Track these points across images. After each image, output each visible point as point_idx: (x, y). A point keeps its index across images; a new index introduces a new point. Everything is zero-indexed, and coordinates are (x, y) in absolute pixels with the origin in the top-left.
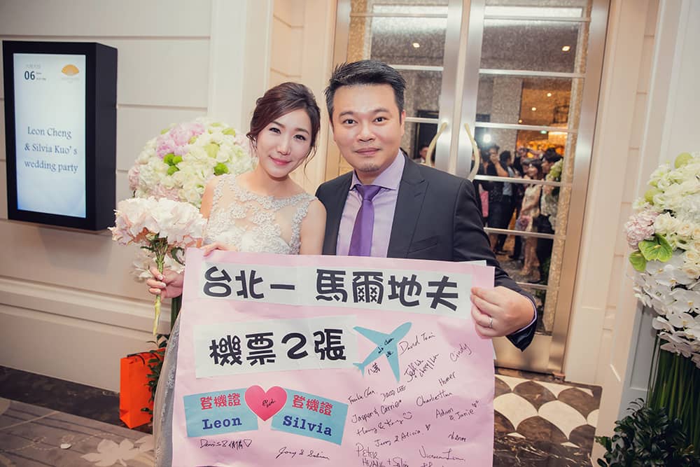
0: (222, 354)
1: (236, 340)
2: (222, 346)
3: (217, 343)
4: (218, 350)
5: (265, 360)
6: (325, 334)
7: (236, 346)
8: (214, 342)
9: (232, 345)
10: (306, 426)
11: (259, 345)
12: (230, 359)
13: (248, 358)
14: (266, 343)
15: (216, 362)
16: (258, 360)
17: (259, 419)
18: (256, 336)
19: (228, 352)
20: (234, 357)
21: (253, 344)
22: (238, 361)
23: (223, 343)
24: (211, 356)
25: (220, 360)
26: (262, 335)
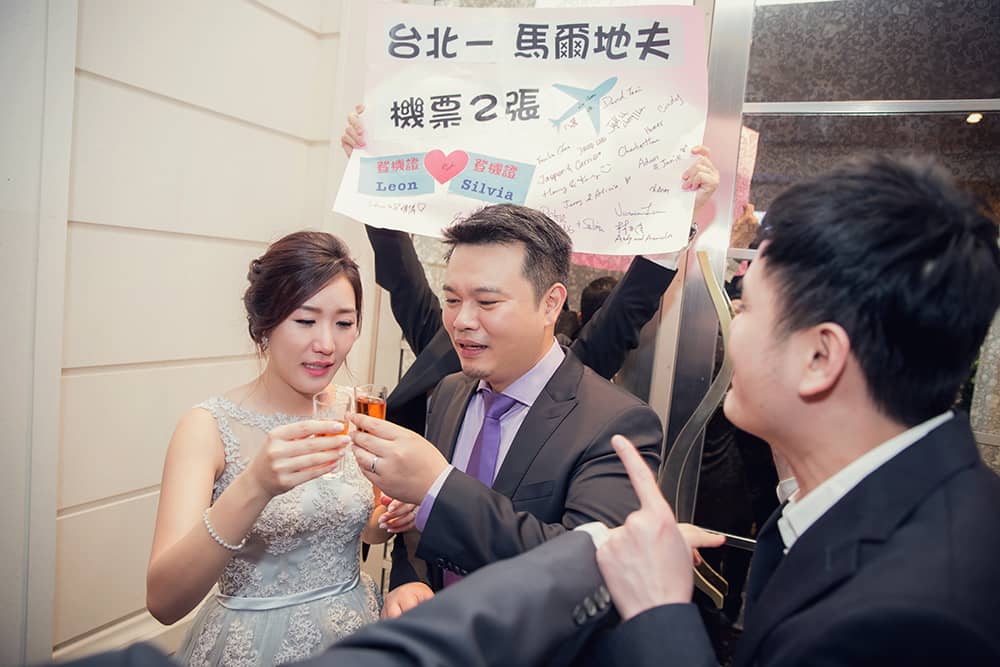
0: (402, 116)
1: (419, 102)
2: (403, 108)
3: (399, 105)
4: (399, 113)
5: (449, 123)
6: (519, 94)
7: (419, 109)
8: (395, 104)
9: (415, 107)
10: (486, 190)
11: (445, 107)
12: (412, 121)
13: (431, 122)
14: (452, 105)
15: (397, 125)
16: (442, 123)
17: (436, 182)
18: (442, 98)
19: (410, 114)
20: (416, 120)
21: (438, 107)
22: (419, 123)
23: (405, 105)
24: (392, 118)
25: (401, 122)
26: (448, 97)
